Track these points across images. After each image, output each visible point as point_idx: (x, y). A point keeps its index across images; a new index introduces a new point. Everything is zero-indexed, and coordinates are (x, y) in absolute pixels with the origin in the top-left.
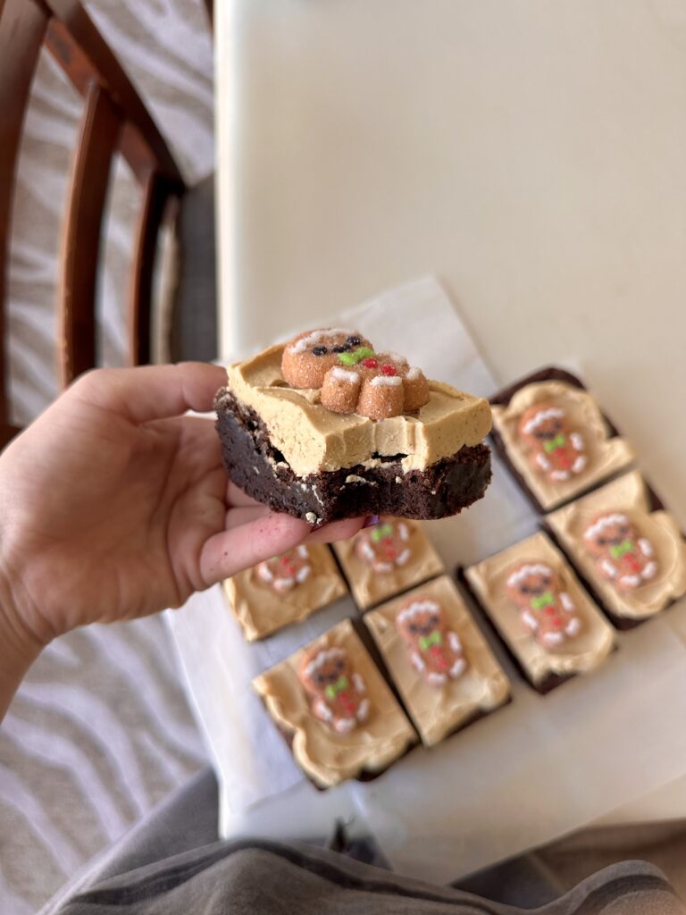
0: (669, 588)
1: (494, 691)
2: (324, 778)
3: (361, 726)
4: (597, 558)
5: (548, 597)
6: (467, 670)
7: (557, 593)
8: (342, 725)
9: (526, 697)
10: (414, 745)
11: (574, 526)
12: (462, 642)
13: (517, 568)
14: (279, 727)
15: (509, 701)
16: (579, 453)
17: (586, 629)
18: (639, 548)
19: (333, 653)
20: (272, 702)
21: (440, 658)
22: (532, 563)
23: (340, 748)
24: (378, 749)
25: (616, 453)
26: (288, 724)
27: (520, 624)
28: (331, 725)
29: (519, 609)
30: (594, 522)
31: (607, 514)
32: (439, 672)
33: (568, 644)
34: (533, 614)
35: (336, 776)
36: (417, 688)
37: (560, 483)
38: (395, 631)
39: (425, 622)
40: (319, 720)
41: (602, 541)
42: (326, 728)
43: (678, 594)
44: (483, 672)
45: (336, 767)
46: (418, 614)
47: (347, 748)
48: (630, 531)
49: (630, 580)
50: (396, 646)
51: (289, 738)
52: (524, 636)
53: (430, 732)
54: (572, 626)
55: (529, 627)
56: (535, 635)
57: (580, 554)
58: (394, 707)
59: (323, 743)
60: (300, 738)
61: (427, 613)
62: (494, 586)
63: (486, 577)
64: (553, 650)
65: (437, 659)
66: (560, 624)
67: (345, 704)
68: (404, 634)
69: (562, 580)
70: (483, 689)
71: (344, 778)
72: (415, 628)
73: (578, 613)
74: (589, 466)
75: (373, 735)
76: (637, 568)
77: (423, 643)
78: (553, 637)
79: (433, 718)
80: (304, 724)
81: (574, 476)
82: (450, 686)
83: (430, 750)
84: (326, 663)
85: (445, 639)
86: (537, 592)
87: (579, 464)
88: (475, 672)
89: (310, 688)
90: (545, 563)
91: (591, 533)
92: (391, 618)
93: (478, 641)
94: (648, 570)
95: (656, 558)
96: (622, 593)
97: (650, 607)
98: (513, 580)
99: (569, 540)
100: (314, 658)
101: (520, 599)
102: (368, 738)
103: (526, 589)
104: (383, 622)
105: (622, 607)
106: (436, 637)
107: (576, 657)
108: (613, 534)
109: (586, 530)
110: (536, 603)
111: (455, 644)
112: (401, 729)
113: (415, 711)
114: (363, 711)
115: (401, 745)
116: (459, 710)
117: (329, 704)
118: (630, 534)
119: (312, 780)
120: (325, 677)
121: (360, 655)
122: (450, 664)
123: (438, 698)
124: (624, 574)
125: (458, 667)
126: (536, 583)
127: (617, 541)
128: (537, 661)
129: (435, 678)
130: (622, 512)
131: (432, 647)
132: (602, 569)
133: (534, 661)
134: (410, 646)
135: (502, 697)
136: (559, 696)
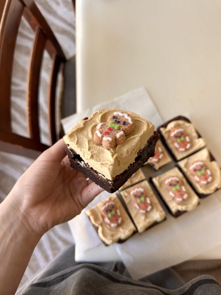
0: (216, 185)
1: (160, 216)
2: (108, 242)
3: (119, 226)
4: (193, 175)
5: (178, 187)
6: (152, 209)
7: (181, 186)
8: (113, 225)
9: (171, 219)
10: (135, 232)
11: (186, 165)
12: (150, 200)
13: (169, 178)
14: (94, 226)
15: (165, 219)
16: (188, 143)
17: (189, 197)
18: (207, 172)
19: (111, 203)
20: (92, 218)
21: (143, 205)
22: (173, 177)
23: (113, 233)
24: (124, 233)
25: (200, 143)
26: (97, 225)
27: (169, 195)
28: (109, 225)
29: (169, 191)
30: (193, 164)
31: (197, 162)
32: (144, 210)
33: (184, 202)
34: (173, 192)
35: (111, 241)
36: (136, 215)
37: (183, 152)
38: (130, 197)
39: (139, 194)
40: (106, 223)
41: (195, 170)
42: (108, 226)
43: (219, 187)
44: (157, 210)
45: (111, 238)
46: (137, 192)
47: (115, 233)
48: (204, 167)
49: (204, 182)
50: (130, 201)
51: (97, 229)
52: (170, 199)
53: (141, 228)
54: (185, 196)
55: (172, 196)
56: (174, 199)
57: (188, 174)
58: (129, 220)
59: (107, 231)
60: (100, 229)
61: (140, 191)
62: (161, 184)
63: (159, 181)
64: (179, 204)
65: (143, 206)
66: (181, 195)
67: (114, 219)
68: (133, 198)
69: (183, 182)
70: (157, 215)
71: (114, 242)
72: (136, 196)
73: (187, 192)
74: (191, 147)
75: (123, 229)
76: (206, 179)
77: (139, 201)
78: (179, 199)
79: (141, 223)
80: (101, 225)
81: (187, 150)
82: (147, 214)
83: (140, 234)
84: (108, 206)
85: (145, 199)
86: (175, 185)
87: (188, 146)
88: (155, 210)
89: (103, 214)
90: (177, 177)
91: (192, 168)
92: (129, 193)
93: (156, 200)
94: (210, 179)
95: (212, 175)
96: (201, 186)
97: (210, 191)
98: (167, 182)
99: (185, 170)
100: (105, 204)
101: (169, 188)
102: (121, 229)
103: (171, 185)
104: (126, 194)
105: (201, 191)
106: (142, 199)
107: (187, 206)
108: (198, 168)
109: (190, 167)
110: (174, 189)
111: (148, 201)
112: (132, 227)
113: (136, 222)
114: (120, 221)
115: (131, 232)
116: (149, 222)
117: (109, 219)
118: (204, 168)
119: (104, 242)
120: (108, 210)
121: (119, 204)
122: (147, 207)
123: (143, 218)
124: (202, 180)
125: (149, 208)
126: (174, 183)
127: (200, 170)
128: (174, 207)
129: (142, 211)
130: (202, 161)
131: (141, 202)
132: (195, 179)
133: (173, 207)
134: (134, 202)
135: (163, 218)
136: (181, 218)
